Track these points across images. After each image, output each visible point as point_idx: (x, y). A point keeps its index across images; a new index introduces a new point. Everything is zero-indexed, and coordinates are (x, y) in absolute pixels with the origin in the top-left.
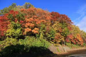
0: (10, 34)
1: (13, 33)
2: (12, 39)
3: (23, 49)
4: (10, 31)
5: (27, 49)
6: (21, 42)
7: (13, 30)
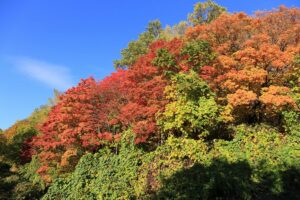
0: (179, 122)
1: (190, 114)
2: (187, 141)
3: (251, 182)
4: (178, 109)
5: (268, 179)
6: (226, 151)
7: (189, 106)
